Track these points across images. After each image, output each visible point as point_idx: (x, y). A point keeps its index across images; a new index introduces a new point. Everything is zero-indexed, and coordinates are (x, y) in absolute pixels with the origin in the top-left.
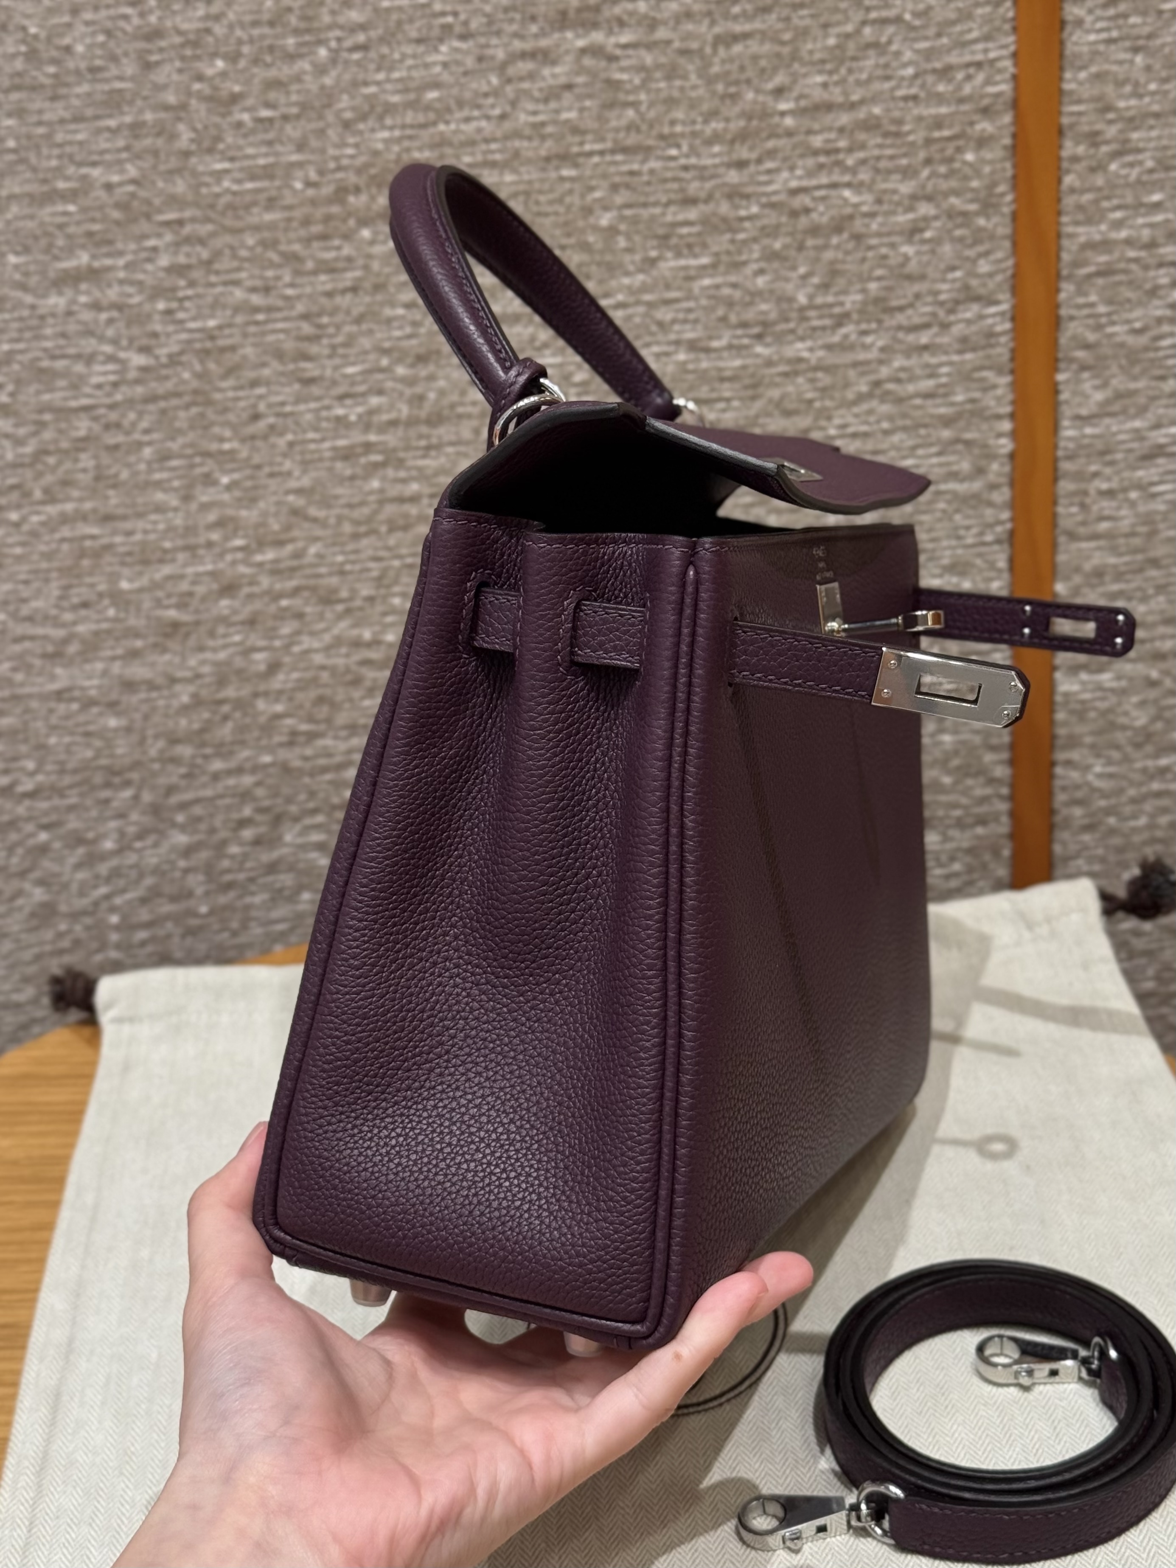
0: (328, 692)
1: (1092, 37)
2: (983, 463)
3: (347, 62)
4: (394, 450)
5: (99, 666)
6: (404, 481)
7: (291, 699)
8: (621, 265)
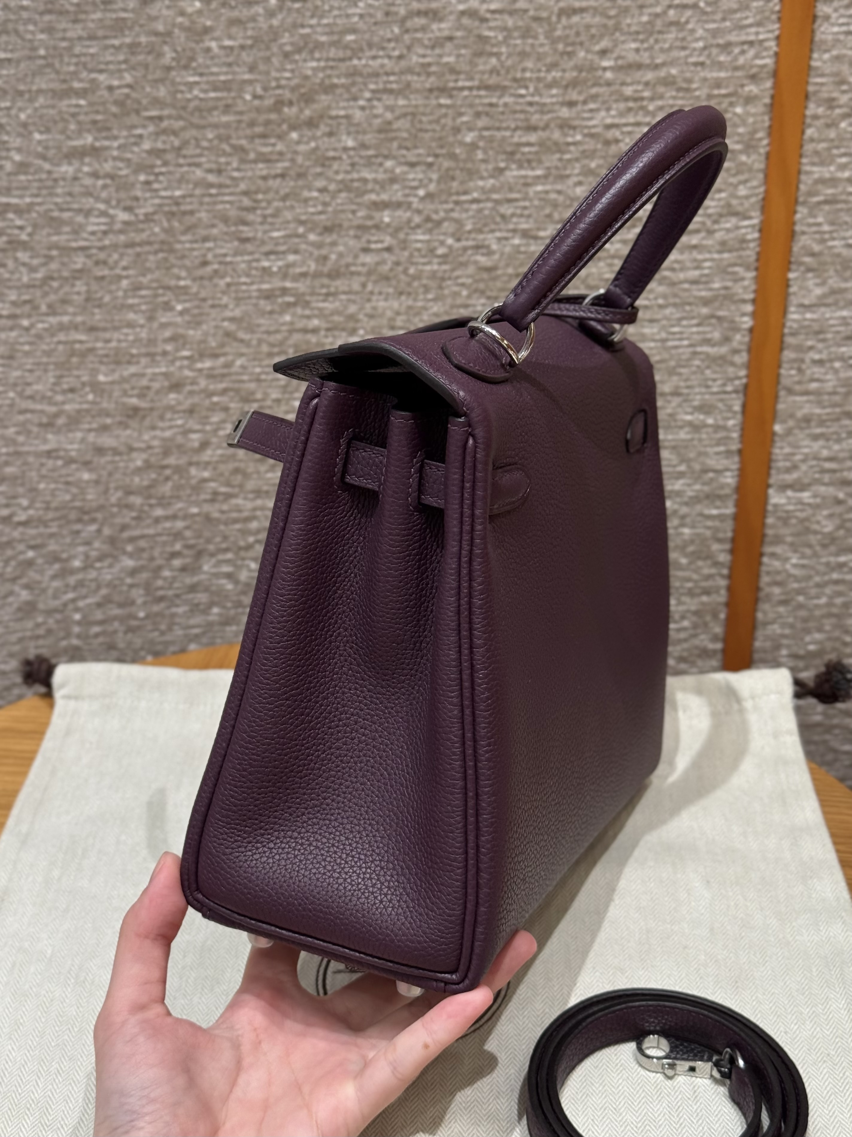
0: (242, 465)
1: (836, 29)
2: (730, 334)
3: (290, 10)
4: (303, 294)
5: (79, 435)
6: (308, 317)
7: (215, 469)
8: (478, 171)
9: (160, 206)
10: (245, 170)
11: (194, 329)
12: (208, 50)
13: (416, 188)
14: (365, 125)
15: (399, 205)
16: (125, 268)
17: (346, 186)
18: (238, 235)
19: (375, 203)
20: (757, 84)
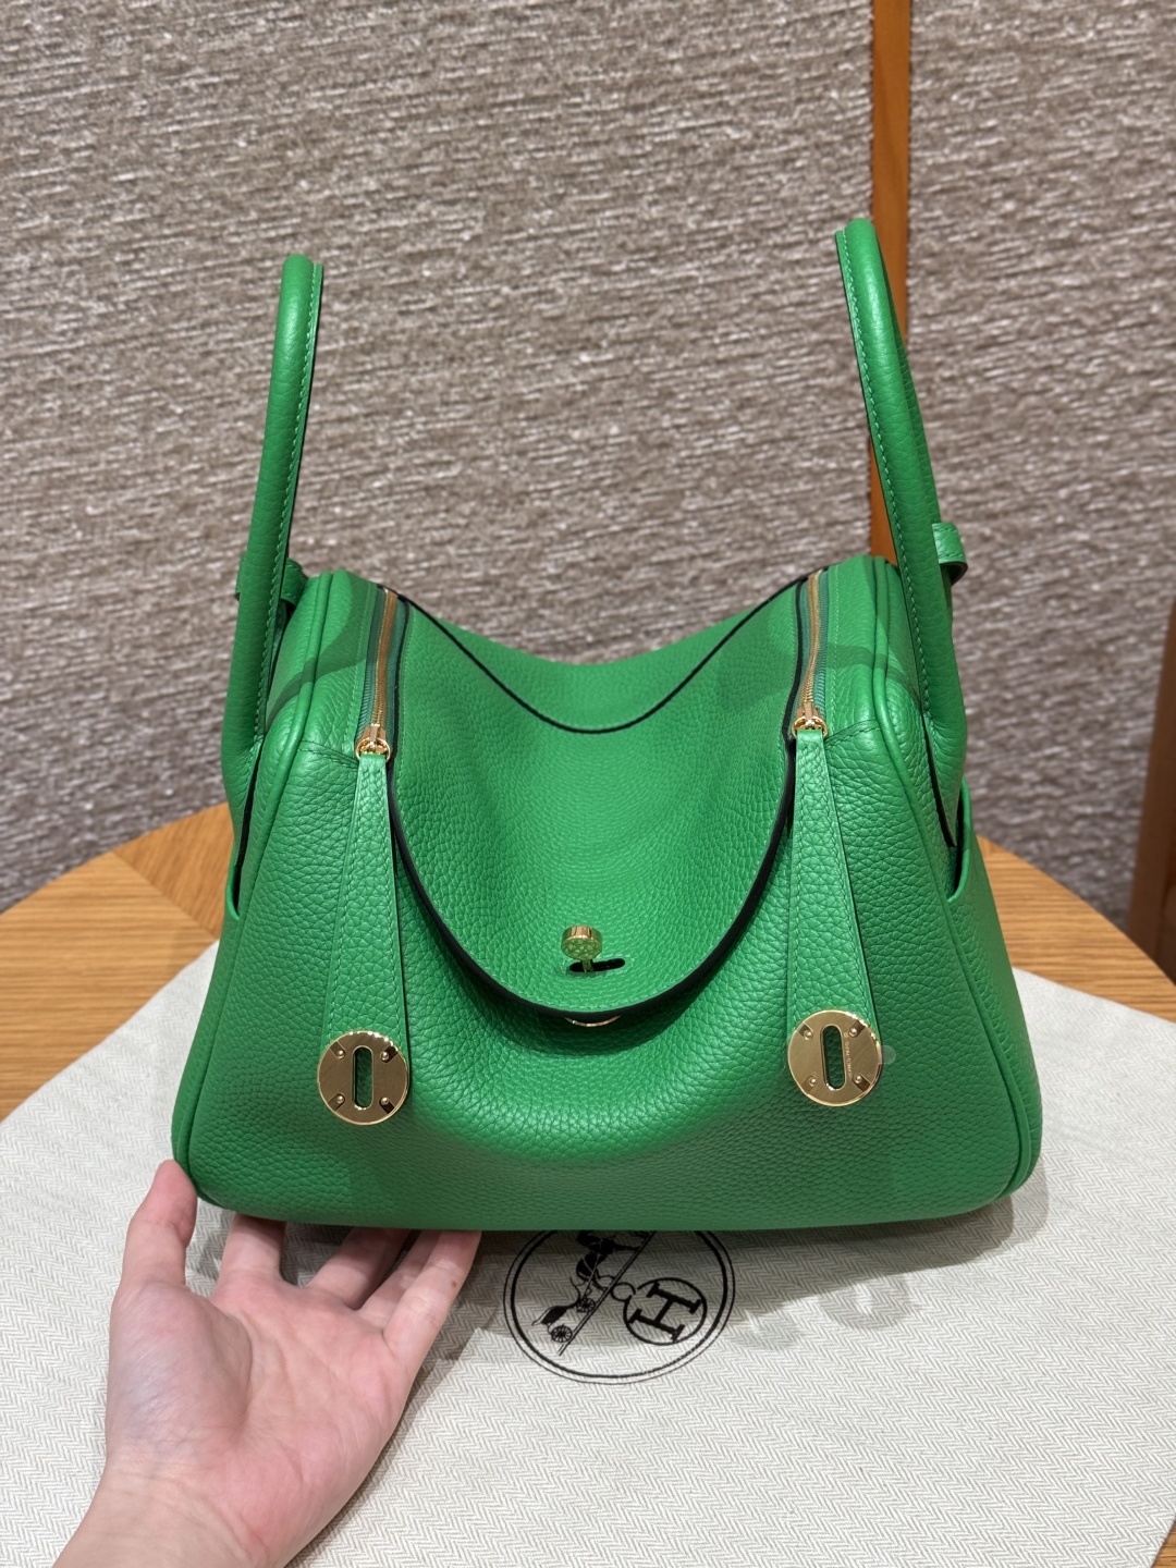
9: (143, 289)
10: (247, 234)
11: (199, 435)
12: (187, 90)
13: (459, 231)
14: (389, 162)
15: (439, 253)
16: (106, 372)
17: (372, 240)
18: (245, 314)
19: (410, 255)
20: (853, 61)
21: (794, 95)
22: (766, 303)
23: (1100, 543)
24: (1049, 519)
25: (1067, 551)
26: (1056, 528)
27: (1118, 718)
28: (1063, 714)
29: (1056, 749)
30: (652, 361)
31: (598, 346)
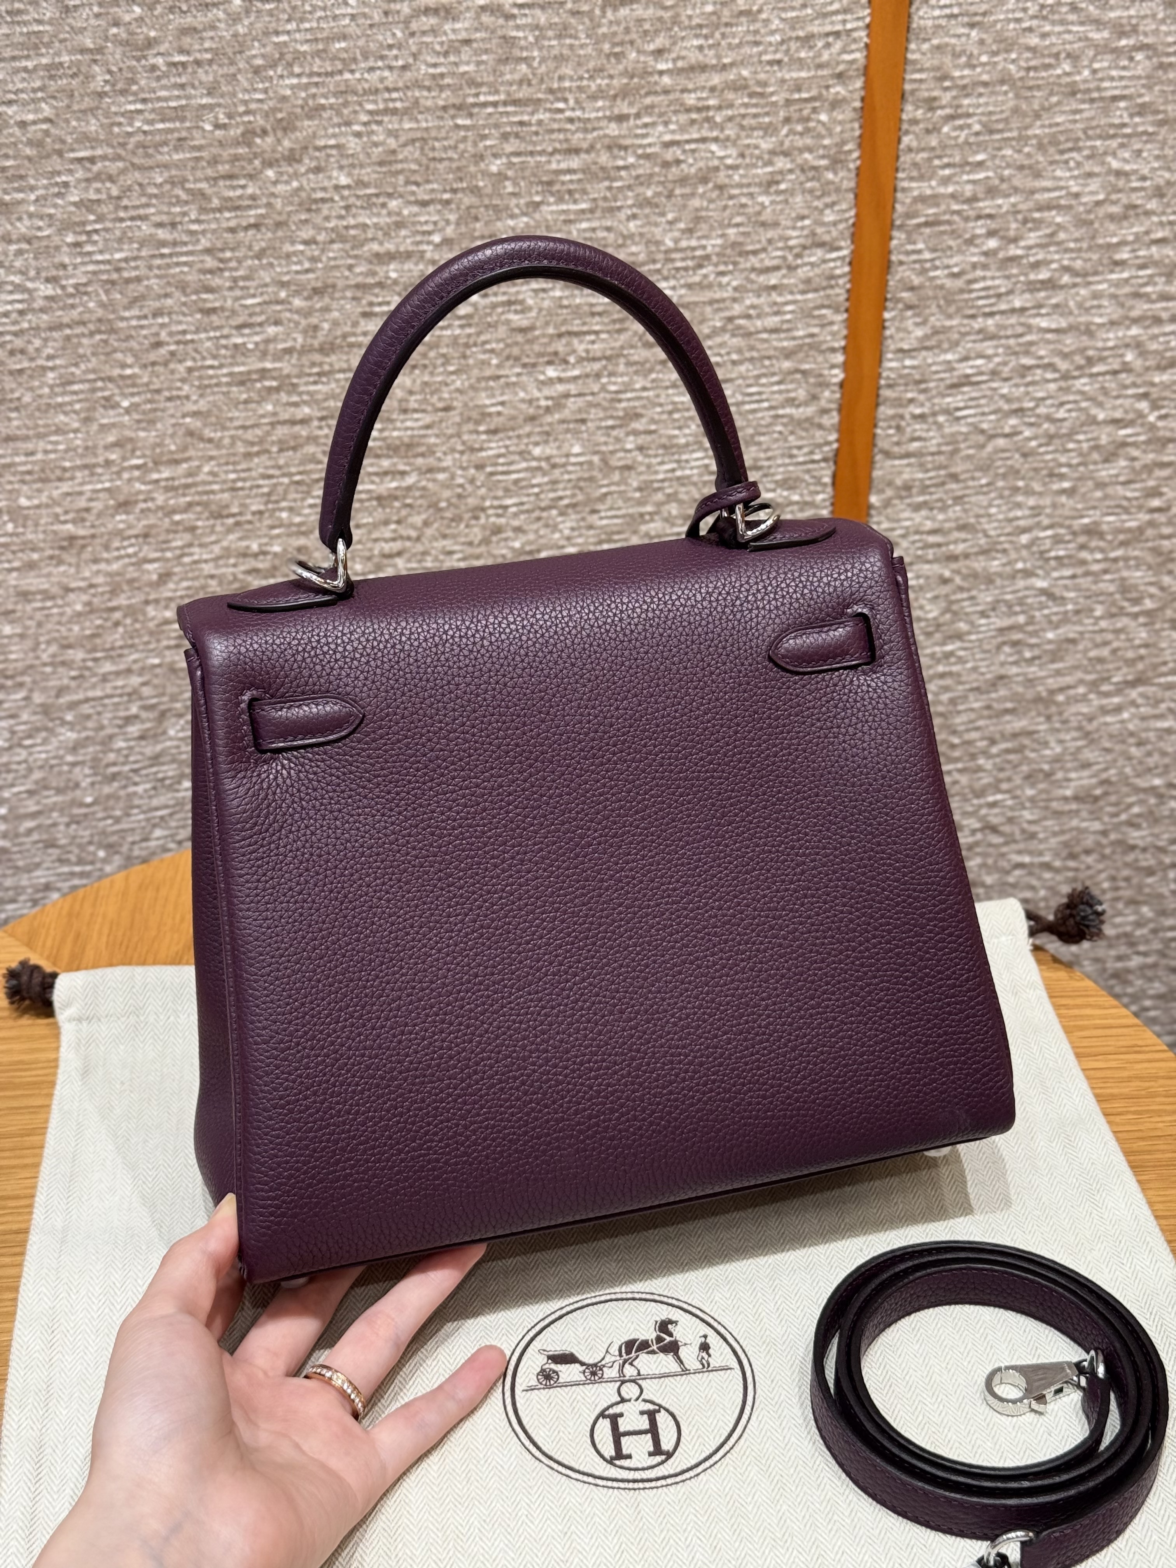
1: (937, 13)
2: (817, 390)
3: (259, 12)
4: (288, 376)
6: (296, 405)
8: (507, 208)
9: (94, 273)
10: (208, 222)
11: (144, 429)
12: (154, 68)
13: (429, 233)
14: (361, 156)
15: (408, 255)
16: (50, 358)
17: (339, 235)
18: (201, 305)
19: (377, 255)
20: (844, 84)
21: (782, 114)
22: (740, 327)
23: (1057, 592)
24: (1009, 563)
25: (1027, 597)
26: (1013, 576)
27: (1062, 768)
28: (1009, 762)
29: (999, 797)
30: (619, 380)
31: (566, 362)
